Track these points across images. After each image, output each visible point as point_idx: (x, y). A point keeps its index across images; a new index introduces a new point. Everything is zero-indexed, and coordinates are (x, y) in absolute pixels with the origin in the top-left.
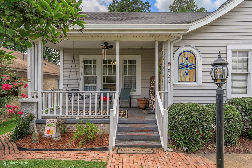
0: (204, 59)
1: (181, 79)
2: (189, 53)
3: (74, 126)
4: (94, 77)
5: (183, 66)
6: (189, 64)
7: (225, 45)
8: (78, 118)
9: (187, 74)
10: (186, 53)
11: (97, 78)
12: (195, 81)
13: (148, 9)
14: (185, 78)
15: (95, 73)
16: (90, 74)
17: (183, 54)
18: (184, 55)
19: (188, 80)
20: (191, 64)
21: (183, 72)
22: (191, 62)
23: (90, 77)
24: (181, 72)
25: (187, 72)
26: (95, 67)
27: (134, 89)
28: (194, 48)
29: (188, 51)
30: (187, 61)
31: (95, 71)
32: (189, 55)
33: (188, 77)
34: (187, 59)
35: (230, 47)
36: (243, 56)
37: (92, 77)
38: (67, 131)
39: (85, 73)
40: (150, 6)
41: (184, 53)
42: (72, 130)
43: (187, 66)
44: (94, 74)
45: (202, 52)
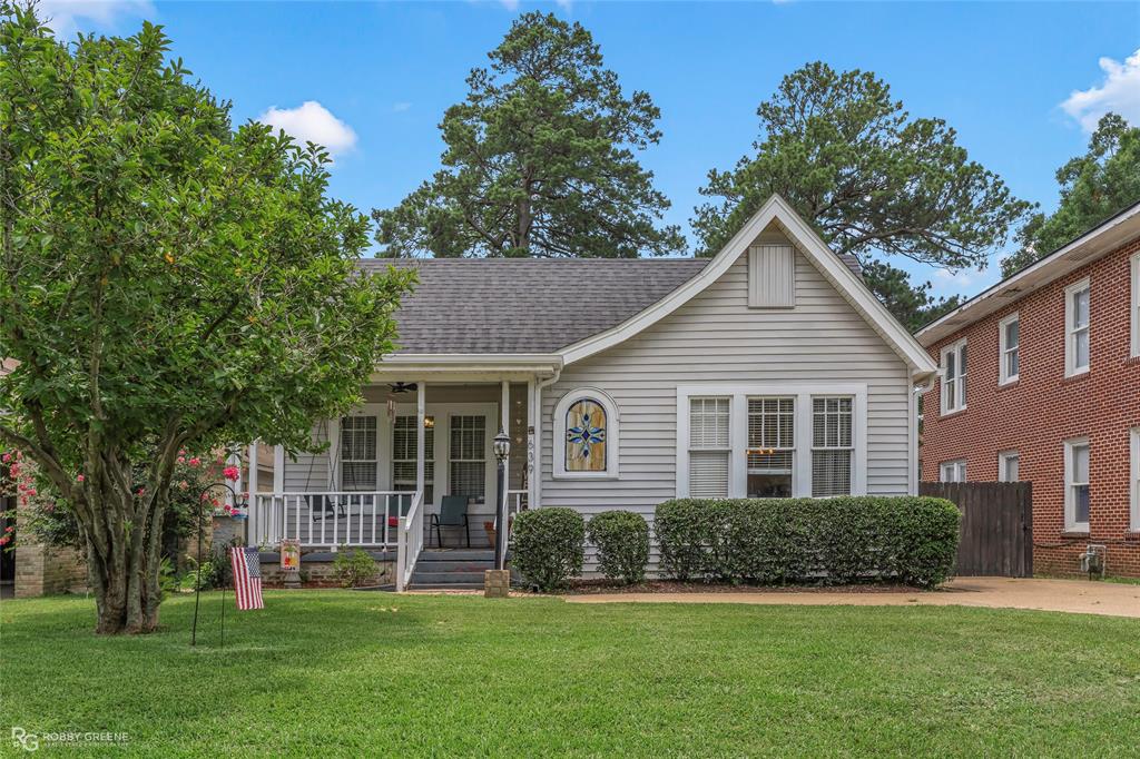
0: (624, 419)
1: (572, 465)
2: (592, 404)
3: (326, 567)
4: (369, 464)
5: (578, 435)
6: (591, 429)
7: (672, 385)
8: (334, 550)
9: (586, 453)
10: (584, 404)
11: (378, 467)
12: (605, 470)
13: (647, 124)
14: (582, 462)
15: (372, 454)
16: (357, 457)
17: (577, 407)
18: (581, 409)
19: (587, 467)
20: (595, 430)
21: (576, 447)
22: (595, 425)
23: (358, 464)
24: (571, 449)
25: (586, 448)
26: (372, 438)
27: (481, 498)
28: (603, 392)
29: (587, 400)
30: (586, 423)
31: (372, 449)
32: (592, 408)
33: (588, 459)
34: (586, 418)
35: (685, 391)
36: (717, 412)
37: (363, 464)
38: (311, 579)
39: (346, 455)
40: (655, 113)
41: (578, 405)
42: (322, 577)
43: (586, 435)
44: (369, 458)
45: (619, 402)
